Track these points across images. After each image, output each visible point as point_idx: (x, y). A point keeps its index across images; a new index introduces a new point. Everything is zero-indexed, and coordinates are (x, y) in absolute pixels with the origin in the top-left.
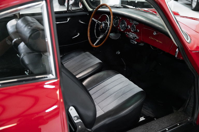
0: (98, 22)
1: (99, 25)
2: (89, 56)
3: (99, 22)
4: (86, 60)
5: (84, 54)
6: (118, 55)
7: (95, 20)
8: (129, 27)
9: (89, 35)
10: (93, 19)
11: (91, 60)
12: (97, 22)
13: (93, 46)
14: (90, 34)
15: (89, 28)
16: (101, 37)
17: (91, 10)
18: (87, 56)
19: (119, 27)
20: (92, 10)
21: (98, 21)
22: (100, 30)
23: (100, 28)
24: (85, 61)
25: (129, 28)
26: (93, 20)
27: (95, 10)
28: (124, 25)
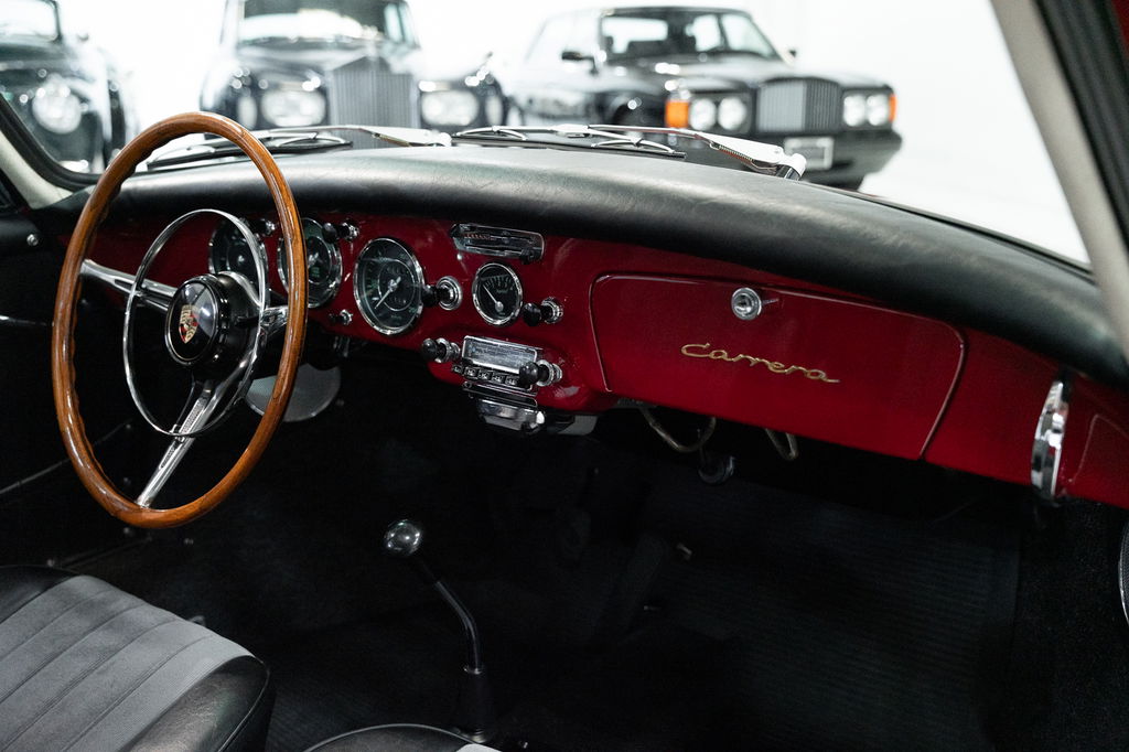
0: (146, 291)
1: (162, 314)
2: (106, 620)
3: (156, 287)
4: (80, 665)
5: (41, 603)
6: (403, 557)
7: (110, 276)
8: (456, 292)
9: (68, 420)
10: (90, 267)
11: (135, 658)
12: (133, 293)
13: (132, 518)
14: (82, 410)
15: (60, 352)
16: (196, 418)
17: (54, 195)
18: (79, 623)
19: (353, 308)
20: (65, 194)
21: (139, 283)
22: (177, 357)
23: (177, 339)
24: (74, 683)
25: (453, 301)
26: (89, 285)
27: (99, 195)
28: (399, 280)
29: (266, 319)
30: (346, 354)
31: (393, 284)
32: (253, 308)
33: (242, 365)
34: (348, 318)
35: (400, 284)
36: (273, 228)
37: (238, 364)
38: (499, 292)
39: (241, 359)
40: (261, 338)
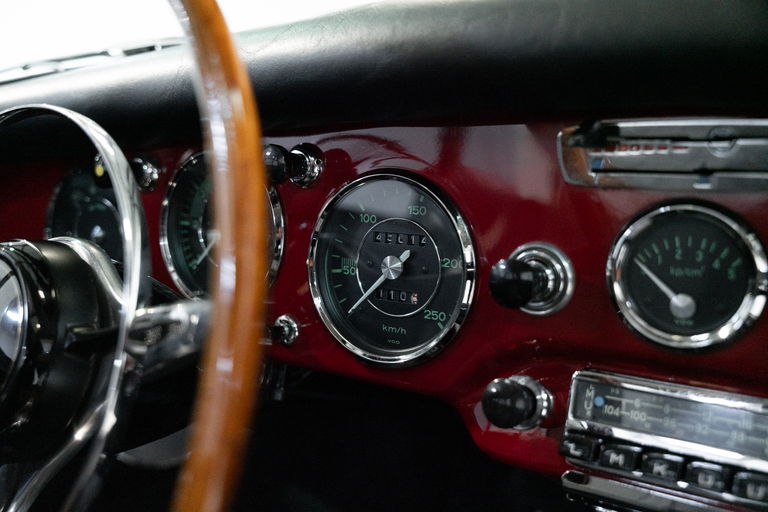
28: (405, 255)
29: (138, 334)
30: (279, 396)
31: (392, 266)
32: (108, 309)
33: (80, 434)
34: (291, 330)
35: (406, 264)
36: (156, 176)
37: (70, 432)
38: (677, 272)
39: (78, 423)
40: (126, 377)
